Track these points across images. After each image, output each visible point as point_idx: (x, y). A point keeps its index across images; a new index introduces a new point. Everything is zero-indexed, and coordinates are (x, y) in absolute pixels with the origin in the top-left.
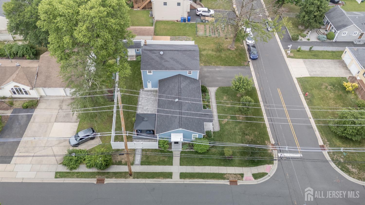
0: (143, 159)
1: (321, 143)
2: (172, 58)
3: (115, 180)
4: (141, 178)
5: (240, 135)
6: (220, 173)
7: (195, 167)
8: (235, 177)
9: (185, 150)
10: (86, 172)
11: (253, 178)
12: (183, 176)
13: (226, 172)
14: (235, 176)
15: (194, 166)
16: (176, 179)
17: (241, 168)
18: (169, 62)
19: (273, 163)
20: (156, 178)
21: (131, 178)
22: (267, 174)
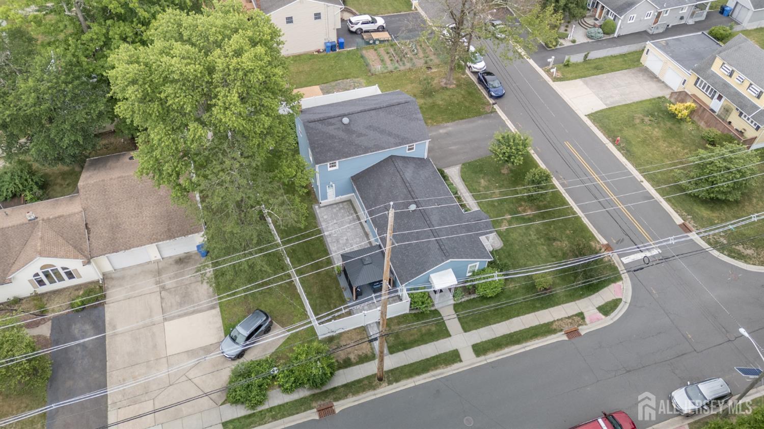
0: (388, 341)
1: (679, 220)
2: (370, 127)
3: (355, 398)
4: (403, 379)
5: (543, 245)
6: (542, 323)
7: (493, 326)
8: (571, 323)
9: (460, 301)
10: (287, 403)
11: (601, 314)
12: (480, 349)
13: (552, 320)
14: (570, 321)
15: (490, 325)
16: (470, 360)
17: (573, 303)
18: (367, 135)
19: (621, 279)
20: (432, 370)
21: (384, 385)
22: (621, 299)
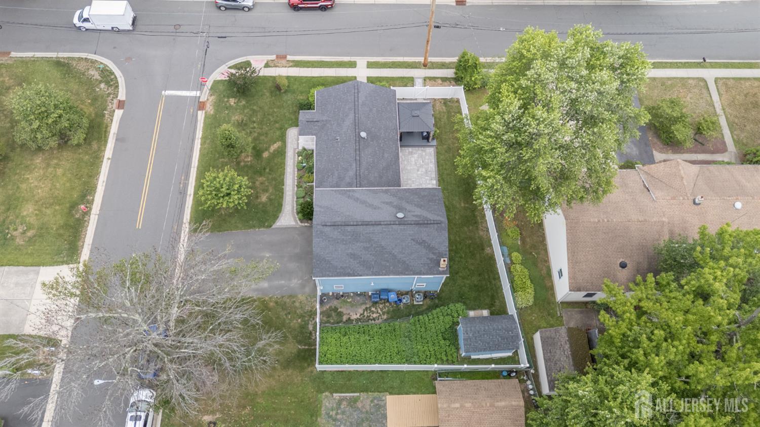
1: (118, 113)
4: (410, 62)
5: (254, 122)
6: (298, 68)
11: (252, 63)
13: (290, 68)
14: (277, 64)
17: (266, 75)
18: (380, 202)
22: (229, 68)
